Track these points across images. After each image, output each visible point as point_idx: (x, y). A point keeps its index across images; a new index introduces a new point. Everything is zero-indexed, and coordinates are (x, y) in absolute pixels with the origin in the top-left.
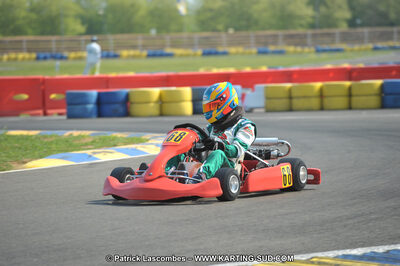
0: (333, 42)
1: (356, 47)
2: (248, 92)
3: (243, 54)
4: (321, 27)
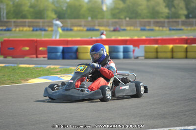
0: (178, 25)
1: (189, 28)
2: (136, 49)
3: (133, 30)
4: (172, 18)
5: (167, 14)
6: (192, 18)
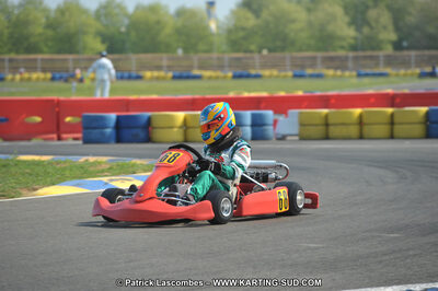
0: (377, 65)
1: (402, 72)
2: (281, 118)
3: (277, 77)
4: (363, 50)
5: (352, 41)
6: (409, 48)
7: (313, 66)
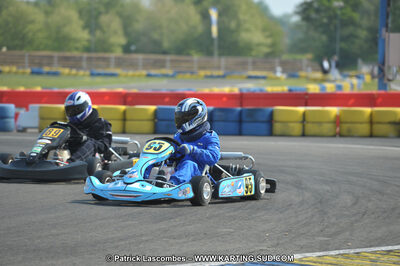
0: (108, 66)
1: (131, 73)
2: (22, 111)
3: (16, 73)
4: (96, 51)
5: (86, 43)
6: (136, 52)
7: (50, 64)
